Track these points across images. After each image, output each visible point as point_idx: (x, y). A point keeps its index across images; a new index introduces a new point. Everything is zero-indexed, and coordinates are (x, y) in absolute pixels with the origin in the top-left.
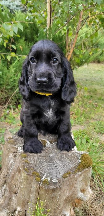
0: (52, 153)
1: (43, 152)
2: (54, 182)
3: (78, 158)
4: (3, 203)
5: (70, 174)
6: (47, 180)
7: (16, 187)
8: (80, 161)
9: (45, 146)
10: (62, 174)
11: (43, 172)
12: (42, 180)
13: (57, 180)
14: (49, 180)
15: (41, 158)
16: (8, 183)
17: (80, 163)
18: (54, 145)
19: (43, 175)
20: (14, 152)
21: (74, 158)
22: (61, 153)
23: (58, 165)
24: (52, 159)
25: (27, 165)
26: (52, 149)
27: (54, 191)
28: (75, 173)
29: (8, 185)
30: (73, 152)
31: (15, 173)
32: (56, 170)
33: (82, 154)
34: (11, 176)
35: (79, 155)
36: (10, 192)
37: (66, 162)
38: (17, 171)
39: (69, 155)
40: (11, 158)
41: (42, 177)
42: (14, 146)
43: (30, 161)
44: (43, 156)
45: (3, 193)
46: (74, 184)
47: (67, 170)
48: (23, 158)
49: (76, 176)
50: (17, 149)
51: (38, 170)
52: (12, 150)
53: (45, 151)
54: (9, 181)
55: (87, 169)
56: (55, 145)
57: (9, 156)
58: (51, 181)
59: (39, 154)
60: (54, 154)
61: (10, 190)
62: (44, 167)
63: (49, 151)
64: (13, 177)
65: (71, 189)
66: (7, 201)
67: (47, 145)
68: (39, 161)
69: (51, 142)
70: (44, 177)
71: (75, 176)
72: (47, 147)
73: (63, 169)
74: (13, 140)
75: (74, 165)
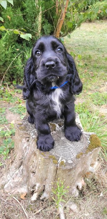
0: (63, 136)
2: (69, 163)
3: (87, 139)
4: (22, 180)
5: (82, 154)
6: (64, 162)
7: (33, 168)
10: (75, 155)
11: (58, 155)
12: (59, 162)
13: (72, 161)
16: (25, 165)
17: (90, 143)
18: (63, 128)
19: (59, 157)
20: (26, 137)
21: (84, 139)
23: (70, 147)
24: (64, 142)
26: (62, 132)
27: (70, 170)
28: (86, 153)
29: (24, 166)
31: (30, 156)
32: (69, 152)
33: (90, 135)
34: (27, 158)
35: (88, 136)
36: (27, 171)
37: (77, 144)
38: (32, 154)
40: (25, 143)
41: (58, 160)
42: (26, 132)
44: (55, 140)
45: (21, 173)
46: (86, 162)
47: (80, 151)
49: (88, 155)
50: (30, 134)
51: (54, 153)
52: (24, 136)
53: (56, 135)
54: (25, 162)
55: (96, 149)
57: (23, 141)
58: (67, 162)
61: (27, 170)
62: (58, 150)
63: (60, 135)
64: (29, 160)
65: (83, 166)
66: (25, 179)
67: (56, 129)
69: (60, 126)
70: (60, 160)
72: (57, 131)
73: (76, 150)
74: (23, 126)
75: (85, 146)
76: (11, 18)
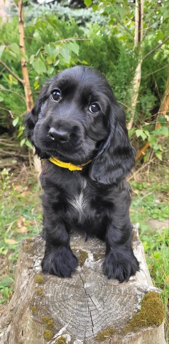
0: (90, 281)
1: (74, 276)
3: (137, 299)
5: (112, 333)
6: (66, 338)
7: (22, 334)
8: (139, 307)
9: (82, 265)
10: (97, 329)
11: (62, 321)
12: (56, 336)
13: (84, 342)
14: (69, 339)
15: (67, 288)
16: (14, 324)
17: (139, 311)
18: (100, 263)
19: (62, 326)
20: (30, 267)
21: (130, 297)
22: (107, 284)
23: (94, 308)
24: (86, 294)
25: (39, 299)
26: (92, 272)
28: (123, 333)
29: (13, 326)
30: (131, 284)
31: (24, 308)
32: (88, 319)
33: (146, 292)
34: (18, 311)
35: (140, 293)
37: (111, 305)
38: (27, 305)
39: (120, 291)
40: (25, 278)
41: (58, 331)
42: (31, 256)
43: (46, 292)
44: (72, 286)
45: (6, 339)
47: (110, 323)
48: (37, 285)
49: (125, 339)
50: (34, 262)
51: (55, 314)
52: (26, 263)
53: (78, 276)
54: (16, 319)
55: (150, 328)
56: (101, 265)
57: (22, 274)
58: (71, 343)
59: (66, 280)
60: (93, 283)
61: (16, 337)
62: (68, 308)
63: (86, 277)
64: (21, 315)
67: (86, 261)
68: (62, 295)
69: (96, 258)
70: (61, 332)
71: (123, 341)
72: (85, 267)
73: (103, 319)
74: (32, 244)
75: (127, 314)
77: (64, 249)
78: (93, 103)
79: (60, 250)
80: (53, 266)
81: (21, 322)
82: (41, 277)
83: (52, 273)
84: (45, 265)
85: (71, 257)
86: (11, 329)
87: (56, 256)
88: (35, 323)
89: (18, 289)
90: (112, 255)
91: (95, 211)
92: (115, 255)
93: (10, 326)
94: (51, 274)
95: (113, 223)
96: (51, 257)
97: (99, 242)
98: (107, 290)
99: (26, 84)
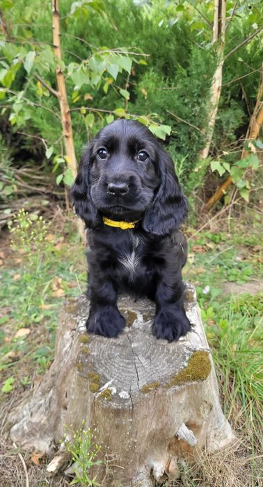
0: (138, 341)
1: (120, 337)
2: (121, 396)
3: (184, 358)
4: (47, 423)
5: (157, 386)
6: (110, 391)
7: (66, 396)
8: (186, 364)
9: (130, 325)
10: (142, 384)
11: (107, 376)
12: (101, 389)
13: (129, 394)
14: (114, 391)
15: (114, 347)
16: (57, 388)
17: (185, 367)
18: (149, 324)
19: (107, 380)
20: (73, 328)
21: (178, 356)
22: (155, 344)
23: (141, 365)
24: (133, 353)
25: (85, 357)
26: (140, 333)
27: (117, 413)
28: (168, 387)
30: (180, 344)
31: (67, 373)
32: (134, 375)
33: (195, 351)
34: (61, 374)
35: (189, 352)
36: (59, 404)
37: (158, 363)
38: (71, 366)
39: (168, 350)
40: (68, 340)
41: (104, 385)
42: (74, 317)
43: (91, 351)
44: (119, 345)
45: (48, 405)
47: (156, 379)
48: (82, 344)
49: (169, 392)
50: (78, 323)
51: (101, 370)
52: (69, 324)
53: (125, 336)
54: (58, 382)
55: (194, 383)
56: (150, 326)
57: (65, 336)
58: (117, 394)
59: (112, 340)
60: (141, 343)
62: (114, 365)
63: (134, 337)
64: (64, 378)
66: (52, 421)
67: (135, 323)
68: (108, 354)
69: (145, 319)
70: (106, 385)
71: (167, 393)
72: (134, 328)
73: (149, 375)
74: (75, 305)
75: (173, 370)
76: (149, 94)
77: (111, 308)
78: (140, 151)
79: (106, 310)
80: (98, 326)
81: (64, 385)
82: (86, 337)
83: (98, 333)
84: (90, 325)
85: (118, 317)
86: (53, 394)
87: (102, 315)
88: (81, 379)
89: (60, 353)
90: (162, 315)
91: (145, 268)
92: (165, 315)
93: (52, 391)
94: (96, 334)
95: (164, 280)
96: (96, 317)
97: (150, 303)
98: (154, 349)
99: (62, 98)
